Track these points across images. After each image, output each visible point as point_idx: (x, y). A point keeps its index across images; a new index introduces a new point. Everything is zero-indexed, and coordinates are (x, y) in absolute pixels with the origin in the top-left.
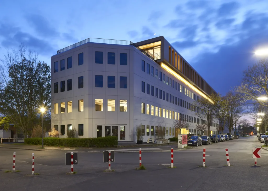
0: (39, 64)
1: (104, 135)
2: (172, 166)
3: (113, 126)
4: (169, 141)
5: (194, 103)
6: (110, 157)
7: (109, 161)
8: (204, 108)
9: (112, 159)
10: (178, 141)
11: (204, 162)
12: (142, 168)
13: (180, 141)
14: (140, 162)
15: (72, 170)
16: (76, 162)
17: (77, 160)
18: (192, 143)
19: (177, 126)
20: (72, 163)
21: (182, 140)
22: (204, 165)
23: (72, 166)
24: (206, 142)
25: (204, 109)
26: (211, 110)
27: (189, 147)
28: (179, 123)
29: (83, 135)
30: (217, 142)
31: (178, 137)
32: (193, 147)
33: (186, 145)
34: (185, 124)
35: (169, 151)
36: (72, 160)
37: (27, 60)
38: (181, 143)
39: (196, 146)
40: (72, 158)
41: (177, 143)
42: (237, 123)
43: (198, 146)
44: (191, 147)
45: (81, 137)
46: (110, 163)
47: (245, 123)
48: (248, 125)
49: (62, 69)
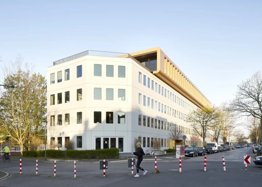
0: (35, 75)
1: (102, 147)
2: (180, 171)
3: (111, 138)
4: (166, 153)
5: (189, 115)
6: (132, 163)
7: (132, 167)
8: (199, 119)
9: (134, 165)
10: (176, 152)
11: (206, 167)
12: (158, 172)
13: (178, 152)
14: (156, 167)
15: (104, 174)
16: (107, 168)
17: (107, 166)
18: (188, 154)
19: (172, 137)
20: (105, 168)
21: (180, 151)
22: (205, 170)
23: (104, 171)
24: (201, 153)
25: (199, 121)
26: (206, 121)
27: (187, 158)
28: (174, 135)
29: (81, 147)
30: (211, 153)
31: (177, 148)
32: (190, 158)
33: (184, 156)
34: (180, 135)
35: (169, 161)
36: (104, 166)
37: (22, 71)
38: (179, 154)
39: (192, 157)
40: (104, 164)
41: (176, 154)
42: (231, 134)
43: (194, 157)
44: (188, 158)
45: (80, 149)
46: (132, 168)
47: (240, 134)
48: (243, 135)
49: (59, 81)
